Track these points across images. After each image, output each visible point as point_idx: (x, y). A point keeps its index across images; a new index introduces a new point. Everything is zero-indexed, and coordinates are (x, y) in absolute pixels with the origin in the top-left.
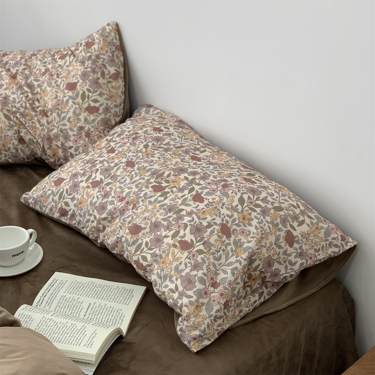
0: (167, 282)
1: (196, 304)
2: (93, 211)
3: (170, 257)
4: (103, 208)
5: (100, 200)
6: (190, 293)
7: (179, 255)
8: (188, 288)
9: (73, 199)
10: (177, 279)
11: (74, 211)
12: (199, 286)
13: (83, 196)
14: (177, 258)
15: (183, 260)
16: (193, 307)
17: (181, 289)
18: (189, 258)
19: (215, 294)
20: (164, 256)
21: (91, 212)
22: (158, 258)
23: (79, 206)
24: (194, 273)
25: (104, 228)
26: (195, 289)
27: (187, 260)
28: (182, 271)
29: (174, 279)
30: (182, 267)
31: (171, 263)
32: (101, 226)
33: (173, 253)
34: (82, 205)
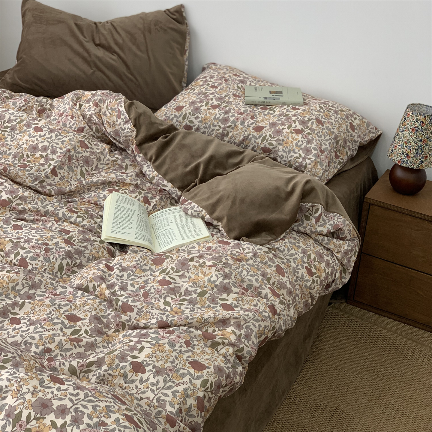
0: (292, 154)
1: (315, 161)
2: (218, 123)
3: (290, 139)
4: (226, 120)
5: (223, 115)
6: (309, 157)
7: (296, 137)
8: (308, 154)
9: (197, 118)
10: (299, 151)
11: (198, 125)
12: (314, 152)
13: (206, 115)
14: (296, 139)
15: (300, 139)
16: (314, 163)
17: (303, 155)
18: (303, 138)
19: (323, 157)
20: (285, 139)
21: (216, 123)
22: (281, 142)
23: (204, 122)
24: (309, 146)
25: (228, 133)
26: (312, 154)
27: (303, 139)
28: (301, 145)
29: (297, 151)
30: (300, 143)
31: (292, 142)
32: (225, 132)
33: (292, 137)
34: (206, 121)
